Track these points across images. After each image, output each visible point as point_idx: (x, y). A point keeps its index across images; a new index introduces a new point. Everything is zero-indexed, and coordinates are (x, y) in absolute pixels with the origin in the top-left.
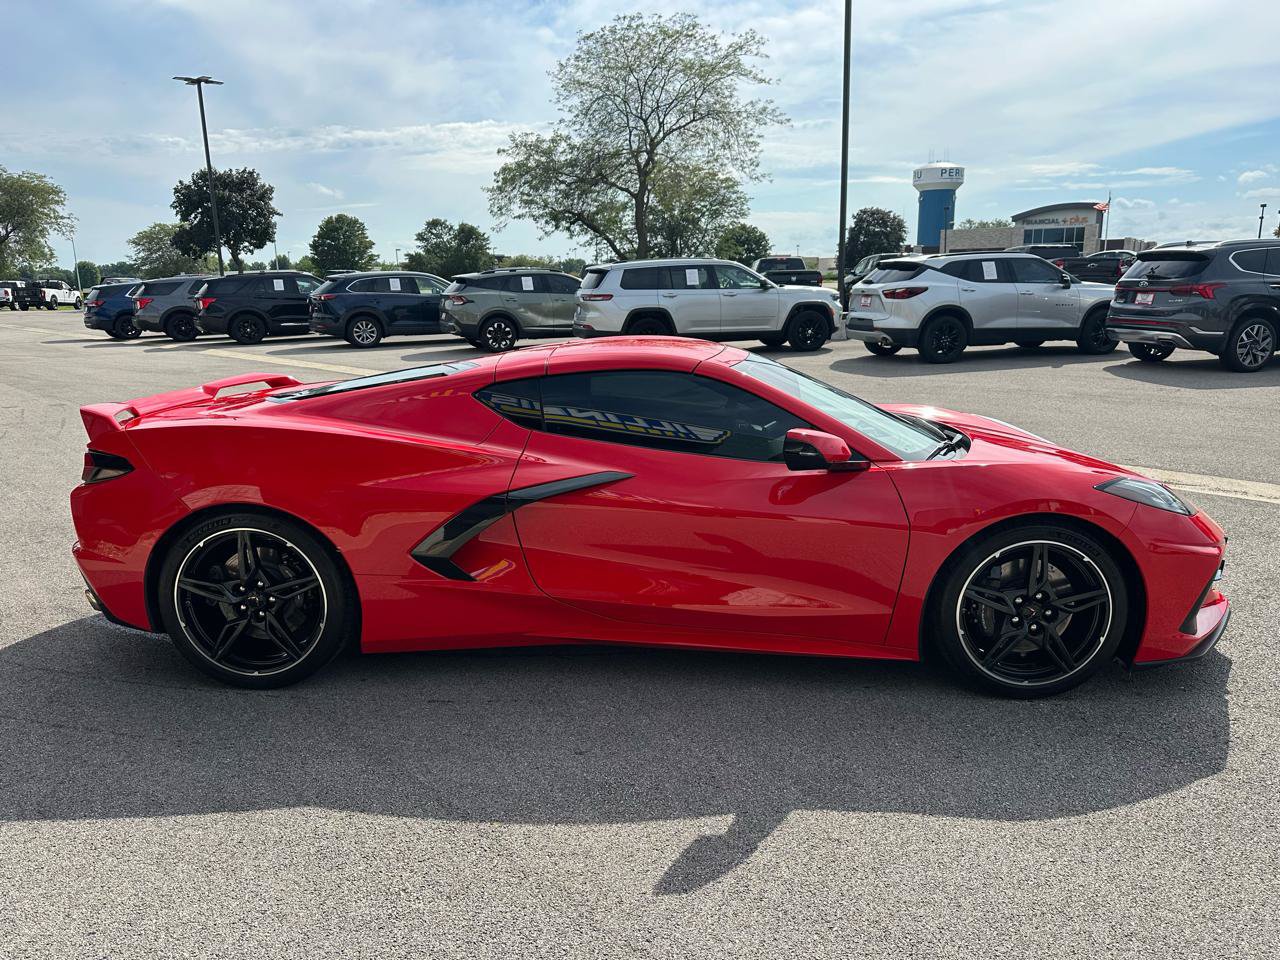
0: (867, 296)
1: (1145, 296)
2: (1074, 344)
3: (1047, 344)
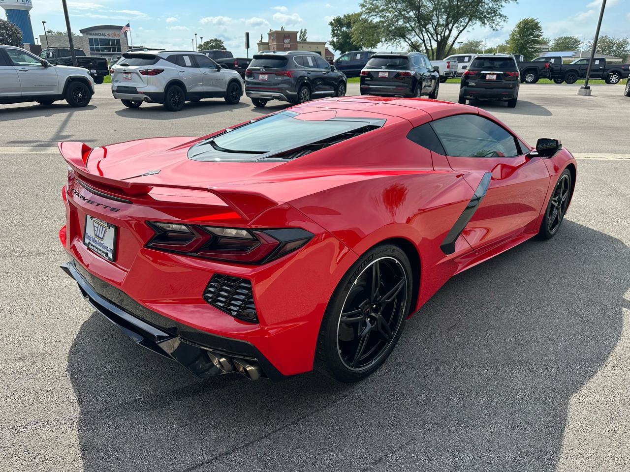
0: (128, 73)
1: (263, 76)
2: (223, 99)
3: (202, 100)
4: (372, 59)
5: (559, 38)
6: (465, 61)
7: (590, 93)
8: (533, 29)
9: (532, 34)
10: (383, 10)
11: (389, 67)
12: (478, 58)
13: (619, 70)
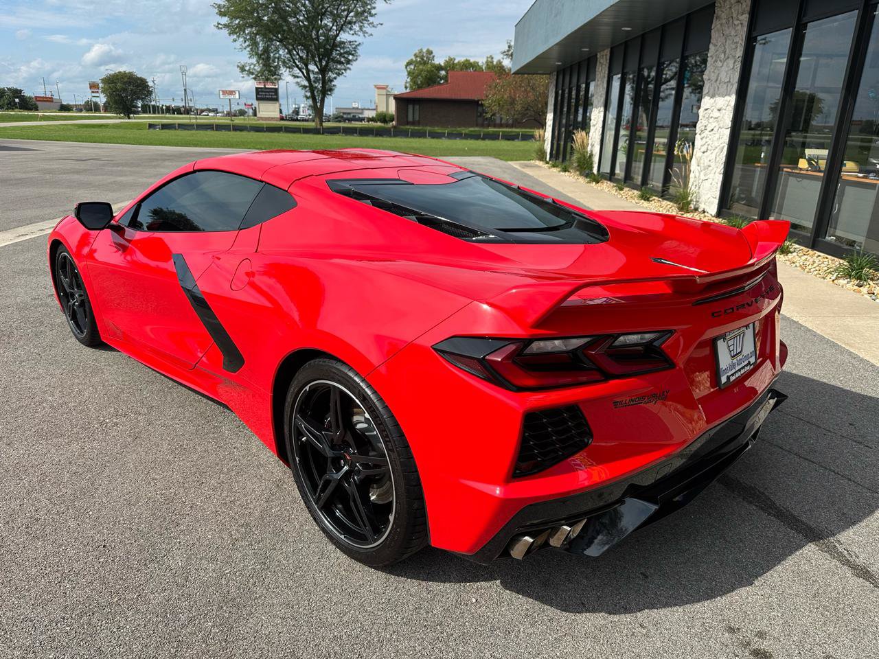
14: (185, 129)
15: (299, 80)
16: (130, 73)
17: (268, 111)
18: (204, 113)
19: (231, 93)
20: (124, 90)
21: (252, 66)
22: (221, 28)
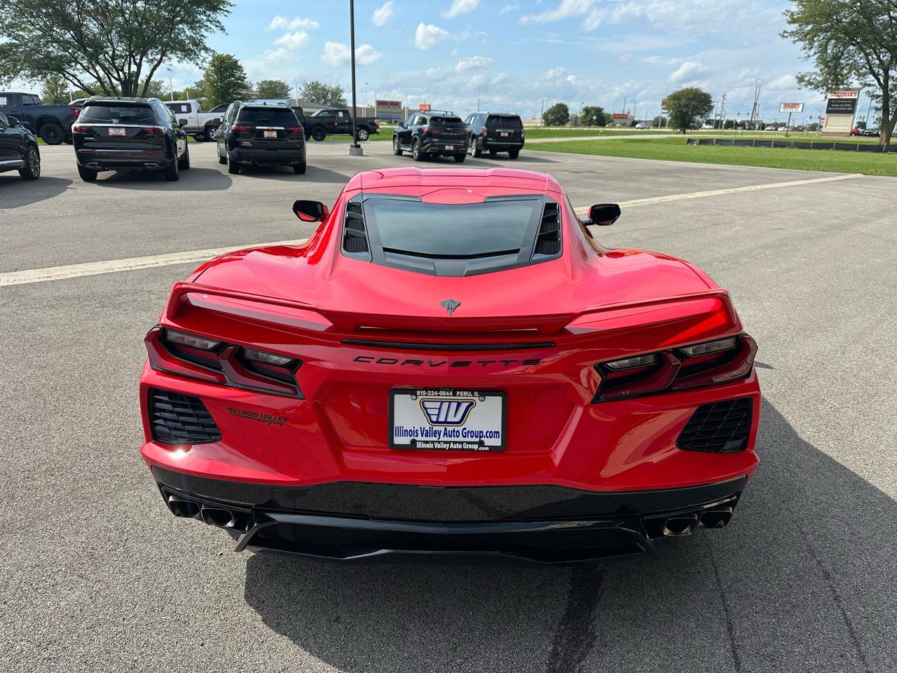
4: (88, 108)
5: (263, 82)
6: (183, 110)
7: (362, 152)
8: (232, 69)
9: (234, 76)
10: (12, 26)
11: (124, 120)
12: (246, 109)
13: (366, 124)
14: (722, 145)
15: (871, 89)
16: (696, 89)
17: (840, 126)
18: (768, 128)
19: (794, 105)
20: (687, 106)
21: (813, 76)
22: (787, 37)
